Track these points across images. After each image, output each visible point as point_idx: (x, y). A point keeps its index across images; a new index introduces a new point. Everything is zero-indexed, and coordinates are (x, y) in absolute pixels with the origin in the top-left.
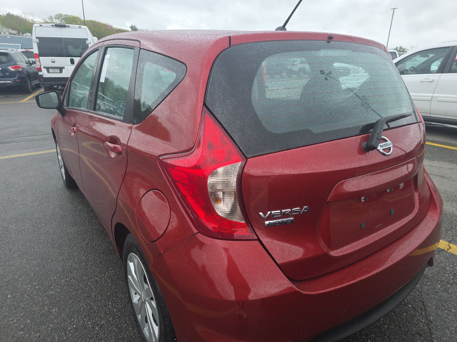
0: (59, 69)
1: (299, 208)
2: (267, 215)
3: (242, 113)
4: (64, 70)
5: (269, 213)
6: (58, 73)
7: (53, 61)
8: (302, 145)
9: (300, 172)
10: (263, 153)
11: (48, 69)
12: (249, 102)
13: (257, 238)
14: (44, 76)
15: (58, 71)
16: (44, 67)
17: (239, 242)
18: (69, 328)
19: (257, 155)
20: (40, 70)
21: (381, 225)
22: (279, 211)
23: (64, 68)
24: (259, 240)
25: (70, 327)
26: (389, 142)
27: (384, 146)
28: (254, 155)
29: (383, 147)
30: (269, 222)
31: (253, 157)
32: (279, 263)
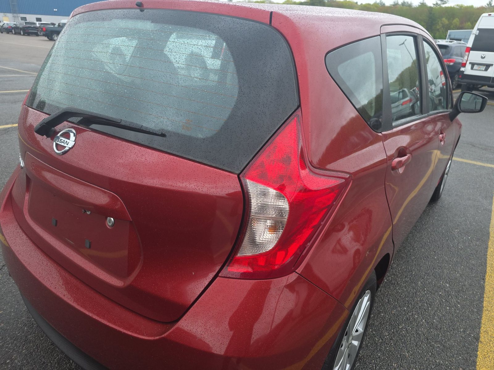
0: (485, 66)
4: (490, 69)
6: (483, 70)
7: (483, 56)
11: (473, 65)
14: (465, 73)
15: (484, 68)
16: (470, 63)
20: (464, 65)
23: (492, 65)
27: (59, 141)
29: (57, 141)
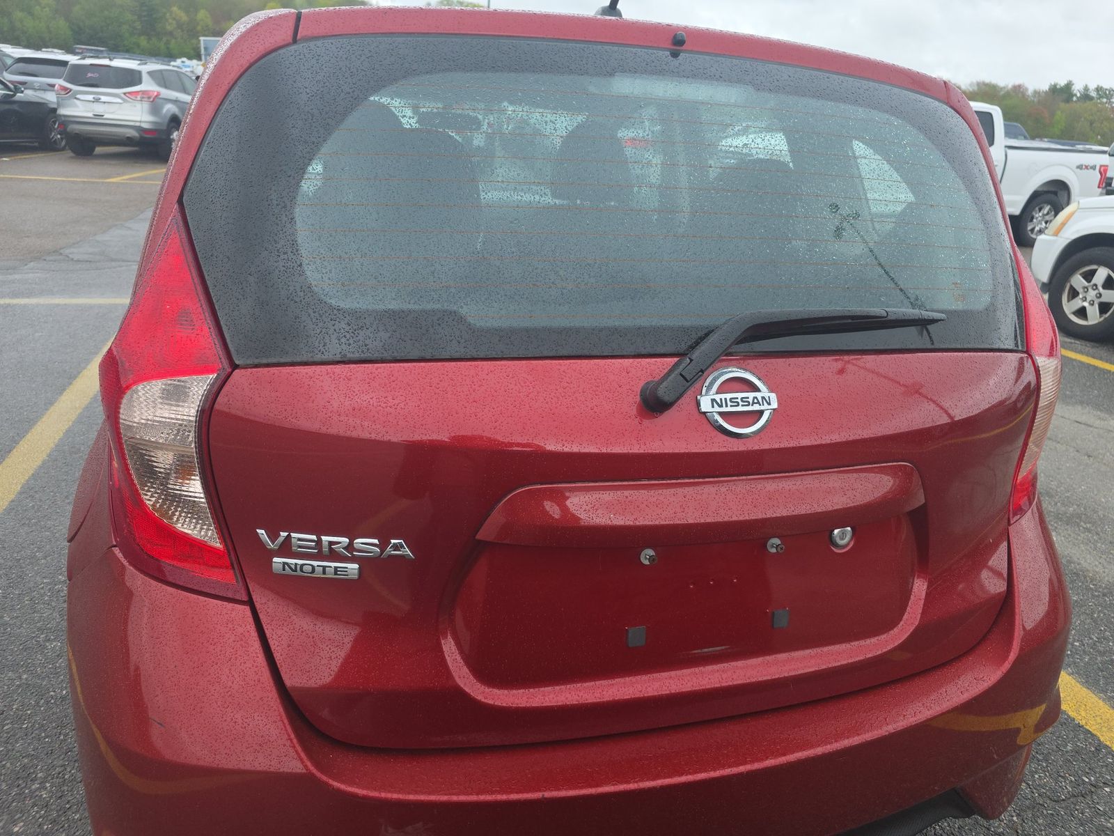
1: (376, 541)
2: (281, 539)
3: (256, 235)
5: (284, 534)
8: (415, 354)
9: (380, 435)
10: (282, 360)
12: (285, 207)
13: (245, 598)
17: (195, 596)
18: (52, 693)
19: (264, 361)
21: (723, 647)
22: (314, 537)
24: (250, 603)
25: (54, 691)
26: (764, 391)
27: (729, 404)
28: (257, 361)
29: (721, 406)
30: (284, 564)
31: (256, 366)
32: (289, 682)
